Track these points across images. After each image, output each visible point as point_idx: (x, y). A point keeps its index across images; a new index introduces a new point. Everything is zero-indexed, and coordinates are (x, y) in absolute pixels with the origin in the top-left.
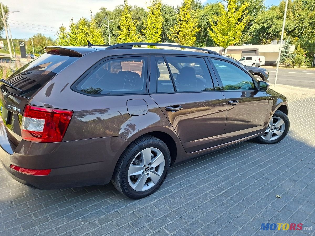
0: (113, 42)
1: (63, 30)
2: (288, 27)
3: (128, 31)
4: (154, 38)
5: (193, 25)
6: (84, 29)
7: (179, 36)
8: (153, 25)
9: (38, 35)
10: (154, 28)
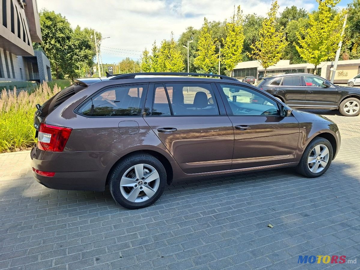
1: (146, 53)
3: (206, 51)
4: (233, 56)
5: (278, 39)
6: (165, 51)
7: (260, 53)
8: (233, 43)
9: (126, 59)
10: (234, 45)
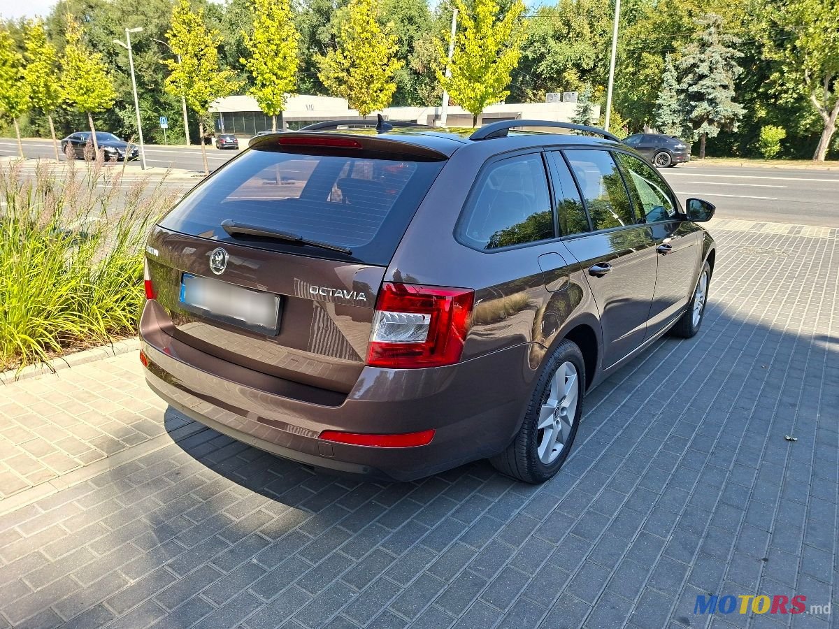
0: (121, 89)
2: (580, 59)
7: (351, 78)
8: (274, 47)
10: (276, 54)
